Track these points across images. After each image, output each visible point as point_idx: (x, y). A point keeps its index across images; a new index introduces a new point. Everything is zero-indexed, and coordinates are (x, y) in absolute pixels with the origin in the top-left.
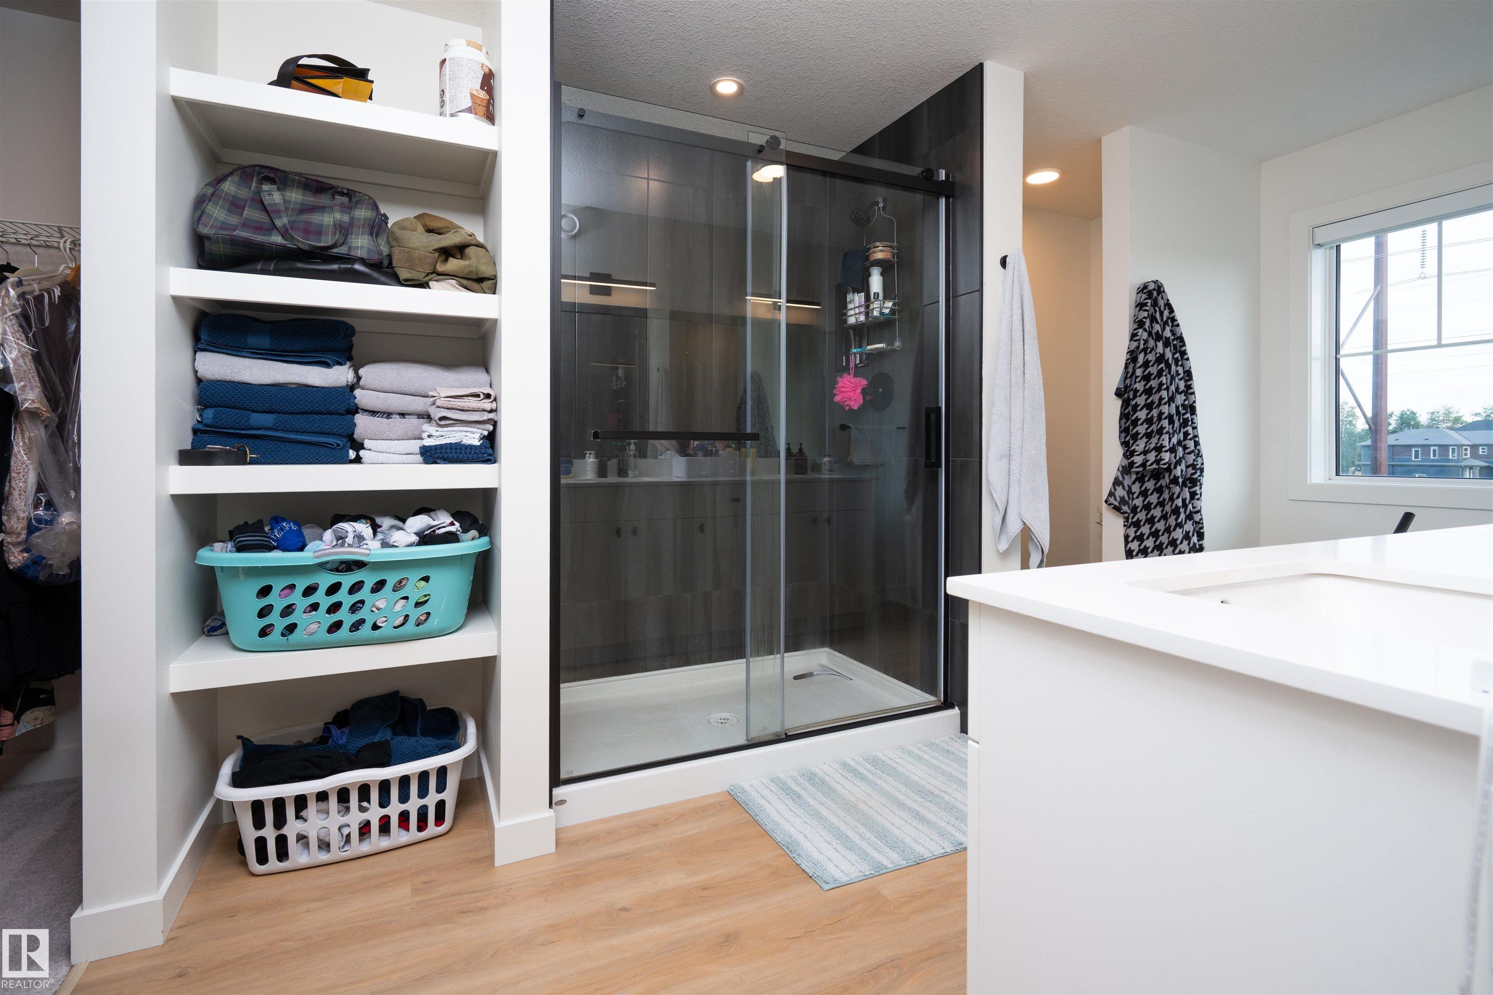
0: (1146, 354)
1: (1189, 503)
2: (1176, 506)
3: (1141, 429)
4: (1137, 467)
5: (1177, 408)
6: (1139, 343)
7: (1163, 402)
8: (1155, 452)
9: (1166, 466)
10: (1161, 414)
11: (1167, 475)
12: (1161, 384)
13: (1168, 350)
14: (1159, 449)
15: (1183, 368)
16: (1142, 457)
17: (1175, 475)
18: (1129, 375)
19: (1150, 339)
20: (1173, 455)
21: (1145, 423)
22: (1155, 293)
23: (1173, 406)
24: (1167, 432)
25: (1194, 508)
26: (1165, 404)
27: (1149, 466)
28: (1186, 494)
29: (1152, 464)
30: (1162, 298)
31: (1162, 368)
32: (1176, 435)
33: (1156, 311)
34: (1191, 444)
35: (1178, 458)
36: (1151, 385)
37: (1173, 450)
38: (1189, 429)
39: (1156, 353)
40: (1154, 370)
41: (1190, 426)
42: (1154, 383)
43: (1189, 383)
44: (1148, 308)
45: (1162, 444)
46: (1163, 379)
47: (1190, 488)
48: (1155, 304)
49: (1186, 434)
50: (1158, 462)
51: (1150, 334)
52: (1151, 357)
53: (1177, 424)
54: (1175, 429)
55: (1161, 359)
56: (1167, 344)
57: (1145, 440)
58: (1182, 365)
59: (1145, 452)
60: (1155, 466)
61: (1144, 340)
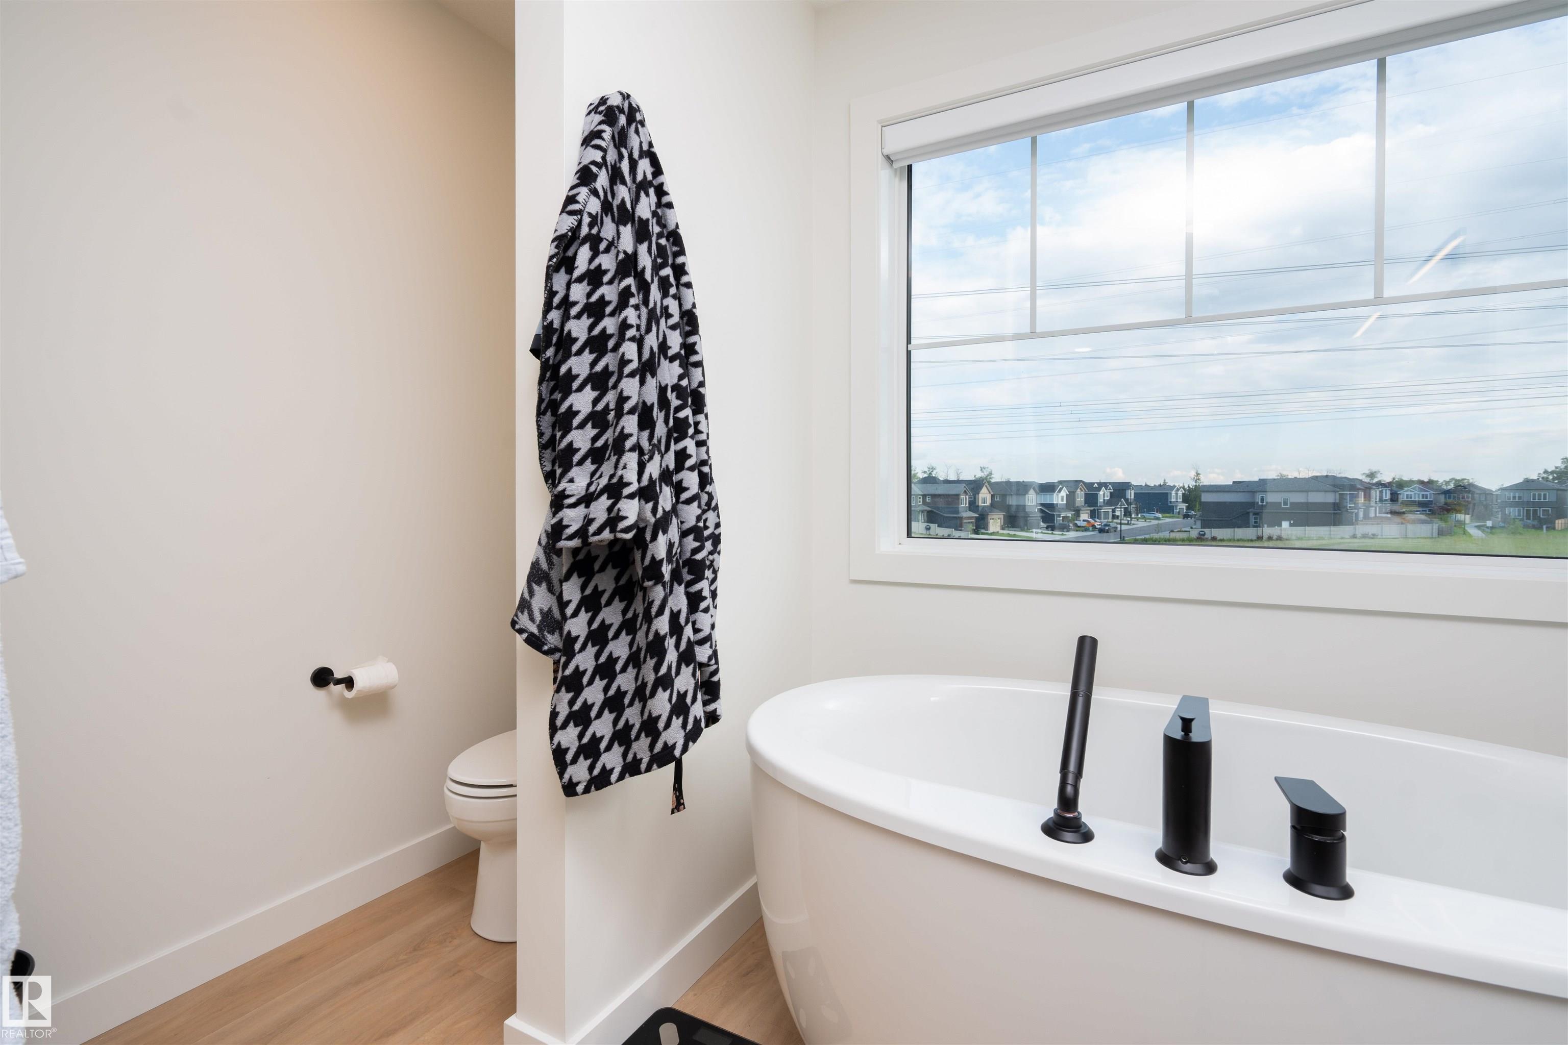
0: (595, 253)
1: (687, 623)
2: (657, 633)
3: (581, 439)
4: (570, 538)
5: (662, 390)
6: (580, 222)
7: (627, 370)
8: (608, 498)
9: (629, 536)
10: (622, 399)
11: (638, 555)
12: (624, 326)
13: (643, 248)
14: (615, 490)
15: (680, 305)
16: (581, 510)
17: (653, 558)
18: (556, 300)
19: (608, 220)
20: (650, 505)
21: (589, 425)
22: (623, 120)
23: (651, 384)
24: (637, 447)
25: (696, 631)
26: (632, 375)
27: (595, 534)
28: (679, 601)
29: (599, 531)
30: (637, 132)
31: (629, 287)
32: (657, 457)
33: (621, 157)
34: (691, 480)
35: (660, 513)
36: (604, 329)
37: (647, 494)
38: (689, 444)
39: (618, 252)
40: (610, 292)
41: (692, 437)
42: (610, 324)
43: (692, 339)
44: (603, 144)
45: (621, 477)
46: (630, 314)
47: (689, 584)
48: (621, 140)
49: (682, 456)
50: (613, 521)
51: (606, 207)
52: (607, 262)
53: (661, 430)
54: (655, 441)
55: (628, 265)
56: (642, 234)
57: (589, 466)
58: (677, 297)
59: (588, 499)
60: (606, 535)
61: (590, 214)
